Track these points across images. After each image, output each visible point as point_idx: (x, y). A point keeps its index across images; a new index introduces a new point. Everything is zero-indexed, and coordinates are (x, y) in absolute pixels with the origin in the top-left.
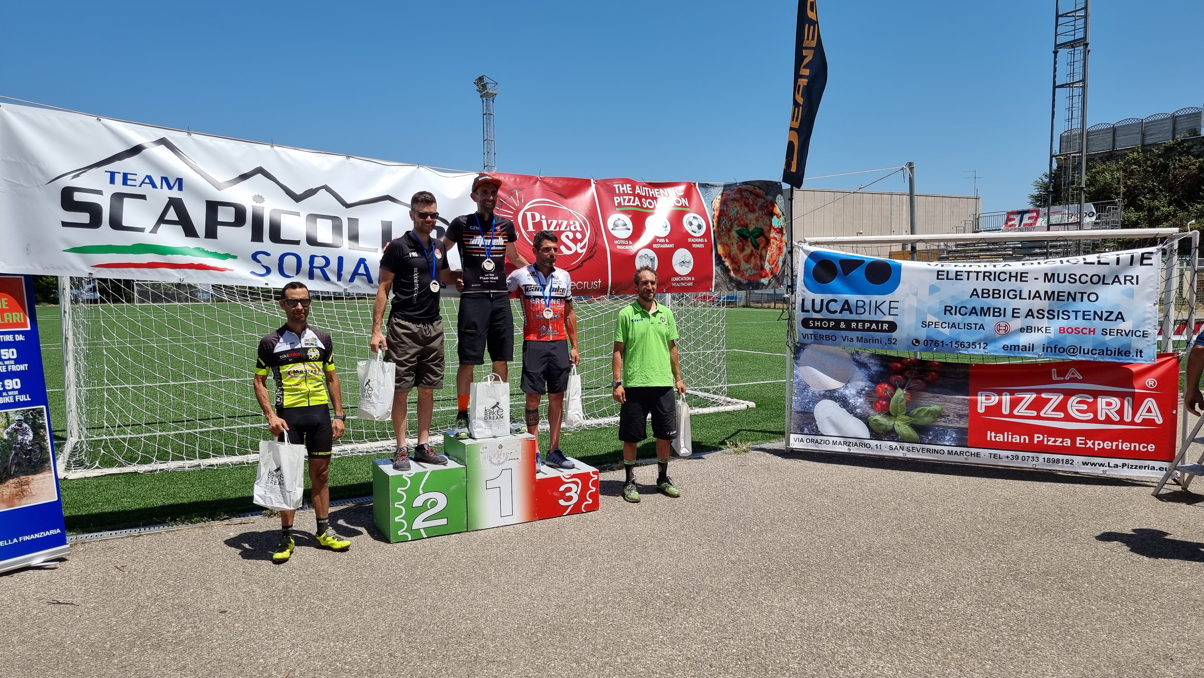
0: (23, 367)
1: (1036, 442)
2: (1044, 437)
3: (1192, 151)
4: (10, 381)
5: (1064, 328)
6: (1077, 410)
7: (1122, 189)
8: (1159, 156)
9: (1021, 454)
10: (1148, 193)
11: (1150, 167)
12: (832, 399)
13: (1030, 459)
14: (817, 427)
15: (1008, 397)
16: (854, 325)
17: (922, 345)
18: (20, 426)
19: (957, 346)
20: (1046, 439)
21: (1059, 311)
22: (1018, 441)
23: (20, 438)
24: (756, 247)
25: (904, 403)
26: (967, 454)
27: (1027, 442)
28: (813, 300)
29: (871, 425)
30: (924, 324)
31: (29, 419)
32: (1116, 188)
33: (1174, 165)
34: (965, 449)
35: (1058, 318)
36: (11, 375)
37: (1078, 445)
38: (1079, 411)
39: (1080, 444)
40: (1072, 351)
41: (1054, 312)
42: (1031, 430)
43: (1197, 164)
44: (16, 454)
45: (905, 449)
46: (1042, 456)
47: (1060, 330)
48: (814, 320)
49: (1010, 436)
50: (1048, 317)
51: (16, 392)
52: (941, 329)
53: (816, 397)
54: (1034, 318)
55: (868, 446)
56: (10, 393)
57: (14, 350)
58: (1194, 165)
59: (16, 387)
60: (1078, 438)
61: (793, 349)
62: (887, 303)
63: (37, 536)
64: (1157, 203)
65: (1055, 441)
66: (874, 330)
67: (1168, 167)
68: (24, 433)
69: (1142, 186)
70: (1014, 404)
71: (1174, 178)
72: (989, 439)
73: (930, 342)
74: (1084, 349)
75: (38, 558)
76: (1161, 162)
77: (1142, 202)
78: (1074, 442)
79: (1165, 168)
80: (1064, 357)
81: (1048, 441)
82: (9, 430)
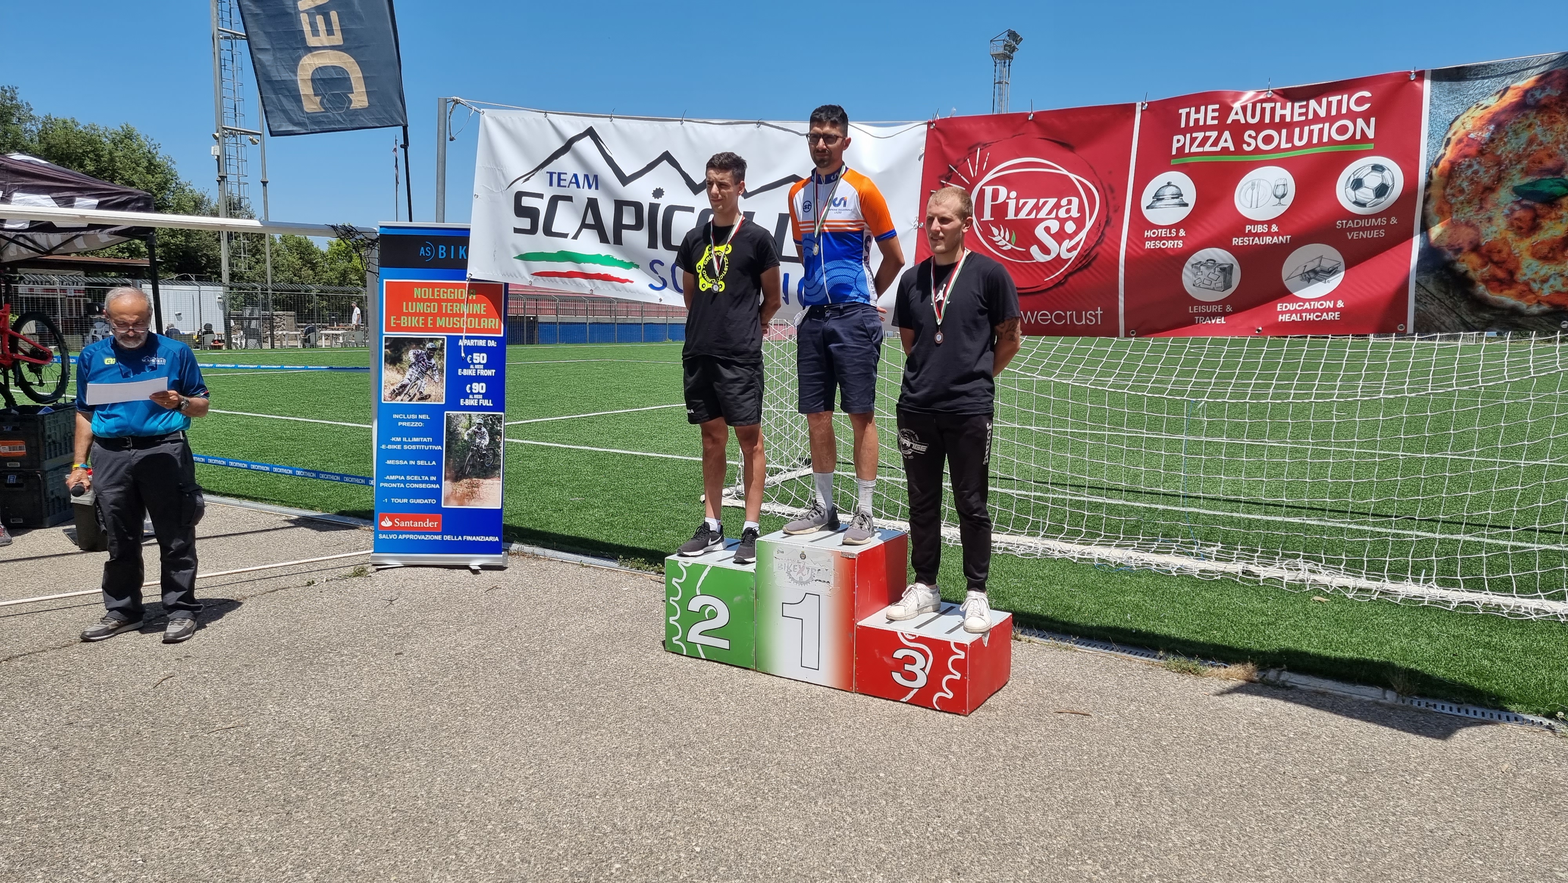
0: (490, 373)
4: (476, 384)
18: (480, 429)
23: (478, 441)
31: (488, 424)
36: (479, 379)
44: (472, 456)
51: (481, 397)
56: (476, 396)
57: (485, 355)
59: (481, 391)
63: (478, 539)
68: (482, 438)
75: (476, 561)
82: (469, 431)
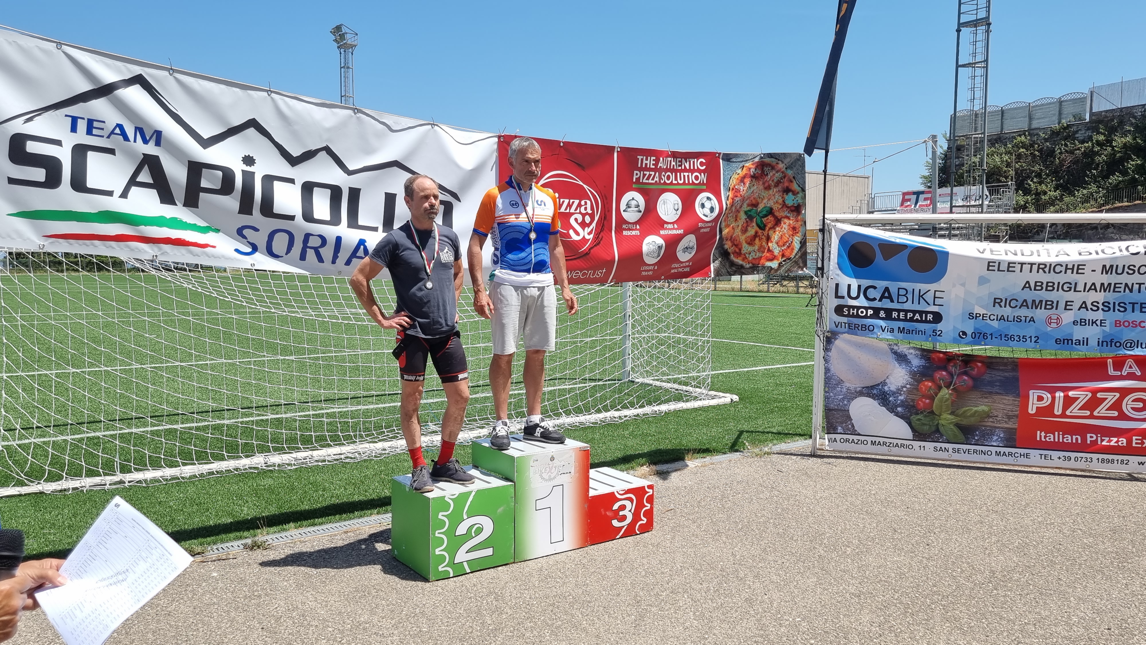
1: (1089, 442)
2: (1097, 437)
3: (1077, 136)
5: (1120, 322)
6: (1132, 408)
7: (1012, 173)
8: (1046, 140)
9: (1073, 455)
10: (1036, 176)
11: (1037, 151)
12: (870, 397)
13: (1084, 459)
14: (853, 426)
15: (1062, 394)
16: (895, 315)
17: (969, 338)
19: (1007, 339)
20: (1099, 439)
21: (1114, 303)
22: (1070, 441)
24: (762, 227)
25: (950, 401)
26: (1016, 455)
27: (1079, 442)
28: (849, 286)
29: (913, 424)
30: (972, 316)
32: (1005, 172)
33: (1061, 149)
34: (1013, 450)
35: (1114, 311)
37: (1134, 445)
38: (1134, 409)
39: (1136, 443)
40: (1129, 345)
41: (1109, 303)
42: (1083, 430)
43: (1083, 150)
45: (951, 450)
46: (1095, 456)
47: (1116, 324)
48: (850, 307)
49: (1061, 436)
50: (1102, 309)
52: (989, 321)
53: (852, 393)
54: (1087, 310)
55: (910, 447)
58: (1079, 149)
60: (1134, 438)
61: (822, 339)
62: (932, 292)
64: (1044, 187)
65: (1110, 441)
66: (917, 321)
67: (1054, 151)
69: (1029, 169)
70: (1069, 402)
71: (1060, 163)
72: (1038, 439)
73: (978, 335)
74: (1142, 344)
76: (1047, 147)
77: (1030, 185)
78: (1129, 441)
79: (1051, 153)
80: (1121, 352)
81: (1102, 441)
